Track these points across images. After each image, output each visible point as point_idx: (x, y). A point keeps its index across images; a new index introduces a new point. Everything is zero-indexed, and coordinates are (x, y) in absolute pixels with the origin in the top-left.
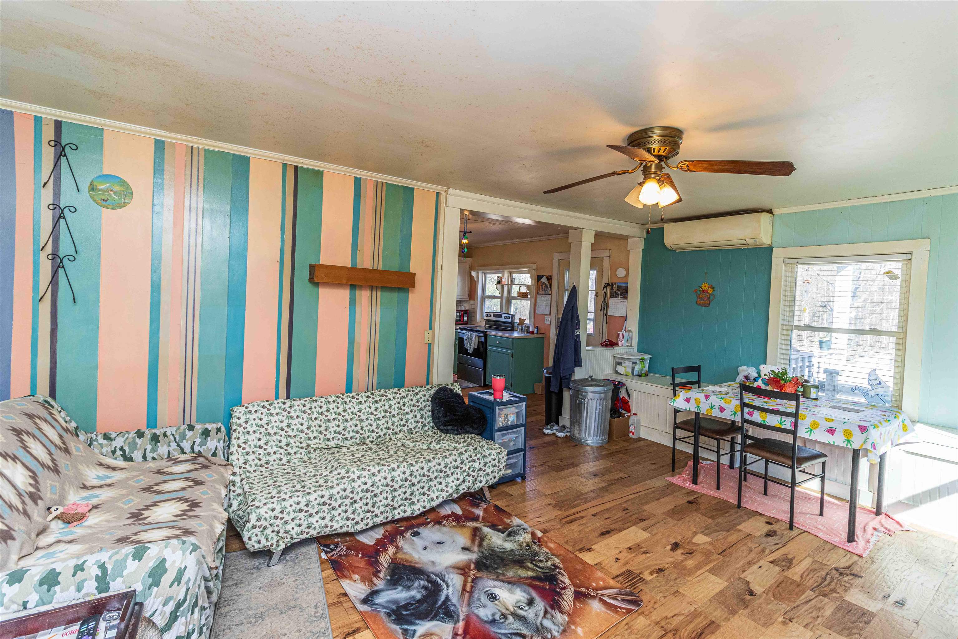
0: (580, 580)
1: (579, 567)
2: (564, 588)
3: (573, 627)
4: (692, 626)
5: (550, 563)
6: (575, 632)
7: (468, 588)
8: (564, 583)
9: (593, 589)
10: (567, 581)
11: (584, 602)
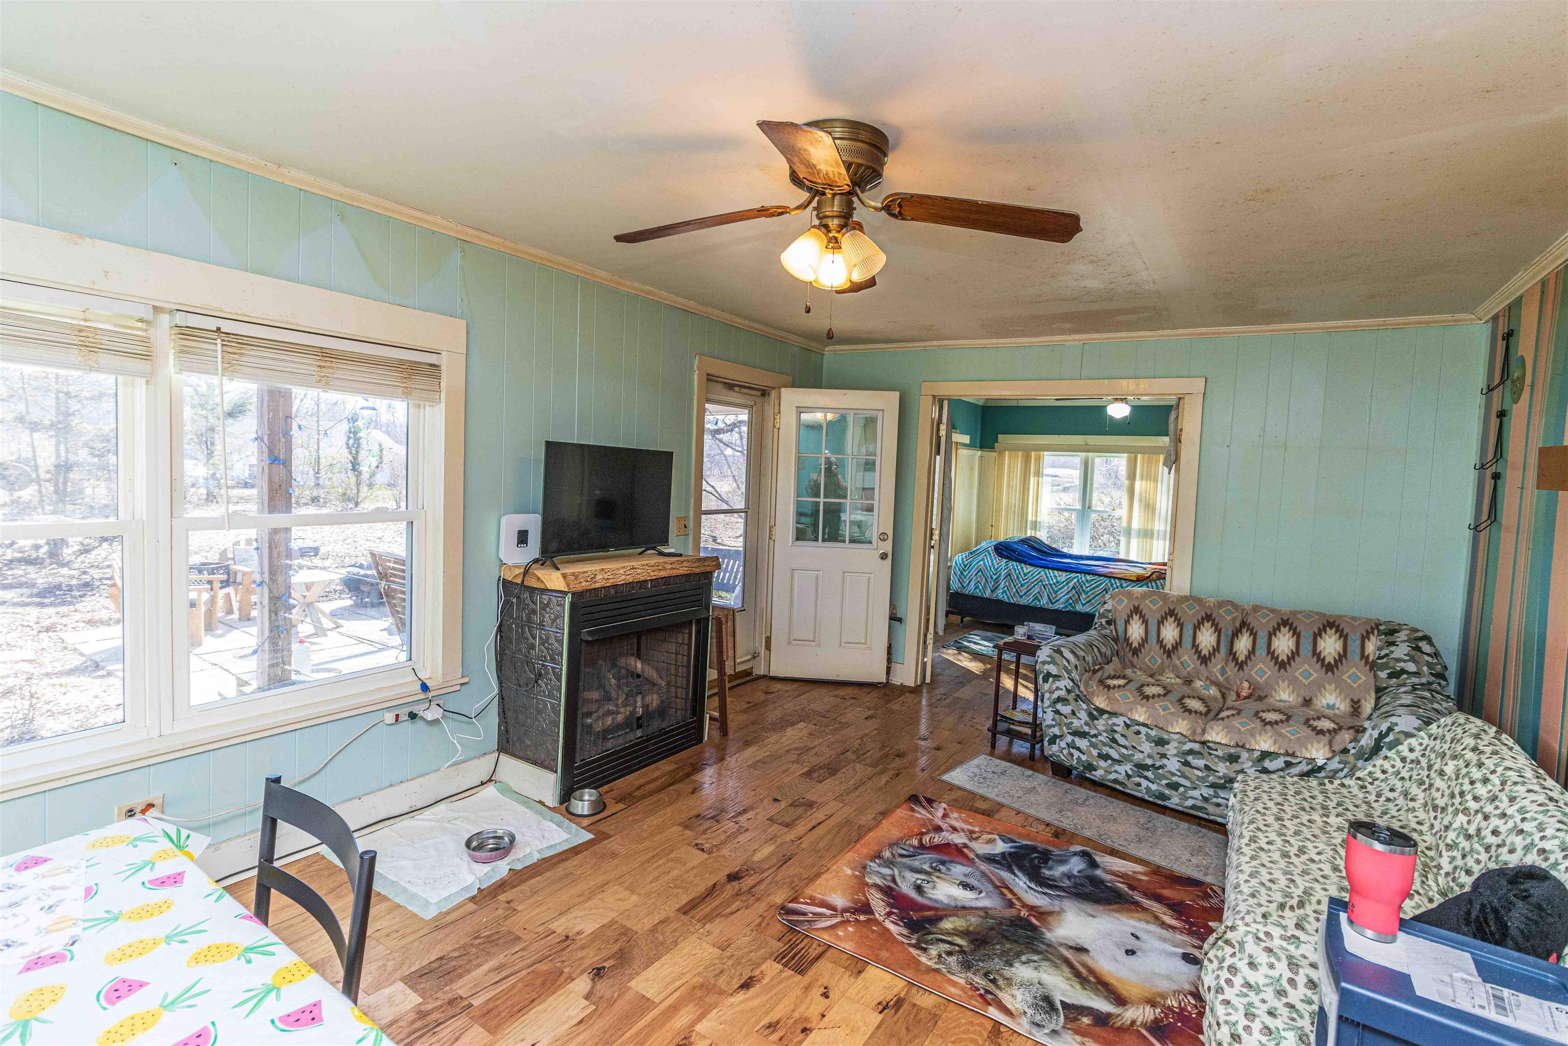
0: (873, 932)
1: (884, 954)
2: (889, 914)
3: (857, 873)
4: (716, 903)
5: (934, 952)
6: (853, 869)
7: (1005, 891)
8: (893, 922)
9: (849, 921)
10: (892, 928)
11: (856, 902)
